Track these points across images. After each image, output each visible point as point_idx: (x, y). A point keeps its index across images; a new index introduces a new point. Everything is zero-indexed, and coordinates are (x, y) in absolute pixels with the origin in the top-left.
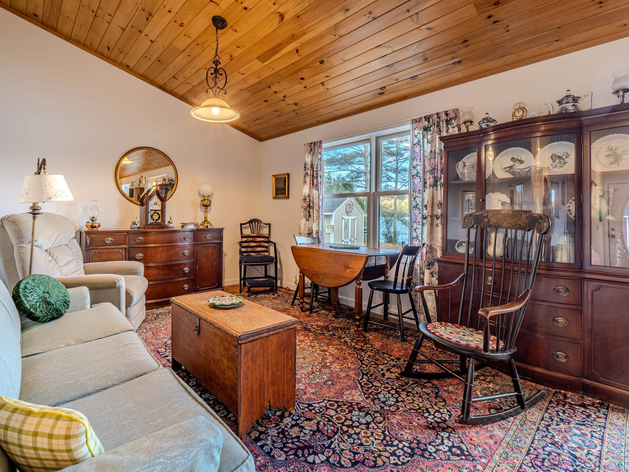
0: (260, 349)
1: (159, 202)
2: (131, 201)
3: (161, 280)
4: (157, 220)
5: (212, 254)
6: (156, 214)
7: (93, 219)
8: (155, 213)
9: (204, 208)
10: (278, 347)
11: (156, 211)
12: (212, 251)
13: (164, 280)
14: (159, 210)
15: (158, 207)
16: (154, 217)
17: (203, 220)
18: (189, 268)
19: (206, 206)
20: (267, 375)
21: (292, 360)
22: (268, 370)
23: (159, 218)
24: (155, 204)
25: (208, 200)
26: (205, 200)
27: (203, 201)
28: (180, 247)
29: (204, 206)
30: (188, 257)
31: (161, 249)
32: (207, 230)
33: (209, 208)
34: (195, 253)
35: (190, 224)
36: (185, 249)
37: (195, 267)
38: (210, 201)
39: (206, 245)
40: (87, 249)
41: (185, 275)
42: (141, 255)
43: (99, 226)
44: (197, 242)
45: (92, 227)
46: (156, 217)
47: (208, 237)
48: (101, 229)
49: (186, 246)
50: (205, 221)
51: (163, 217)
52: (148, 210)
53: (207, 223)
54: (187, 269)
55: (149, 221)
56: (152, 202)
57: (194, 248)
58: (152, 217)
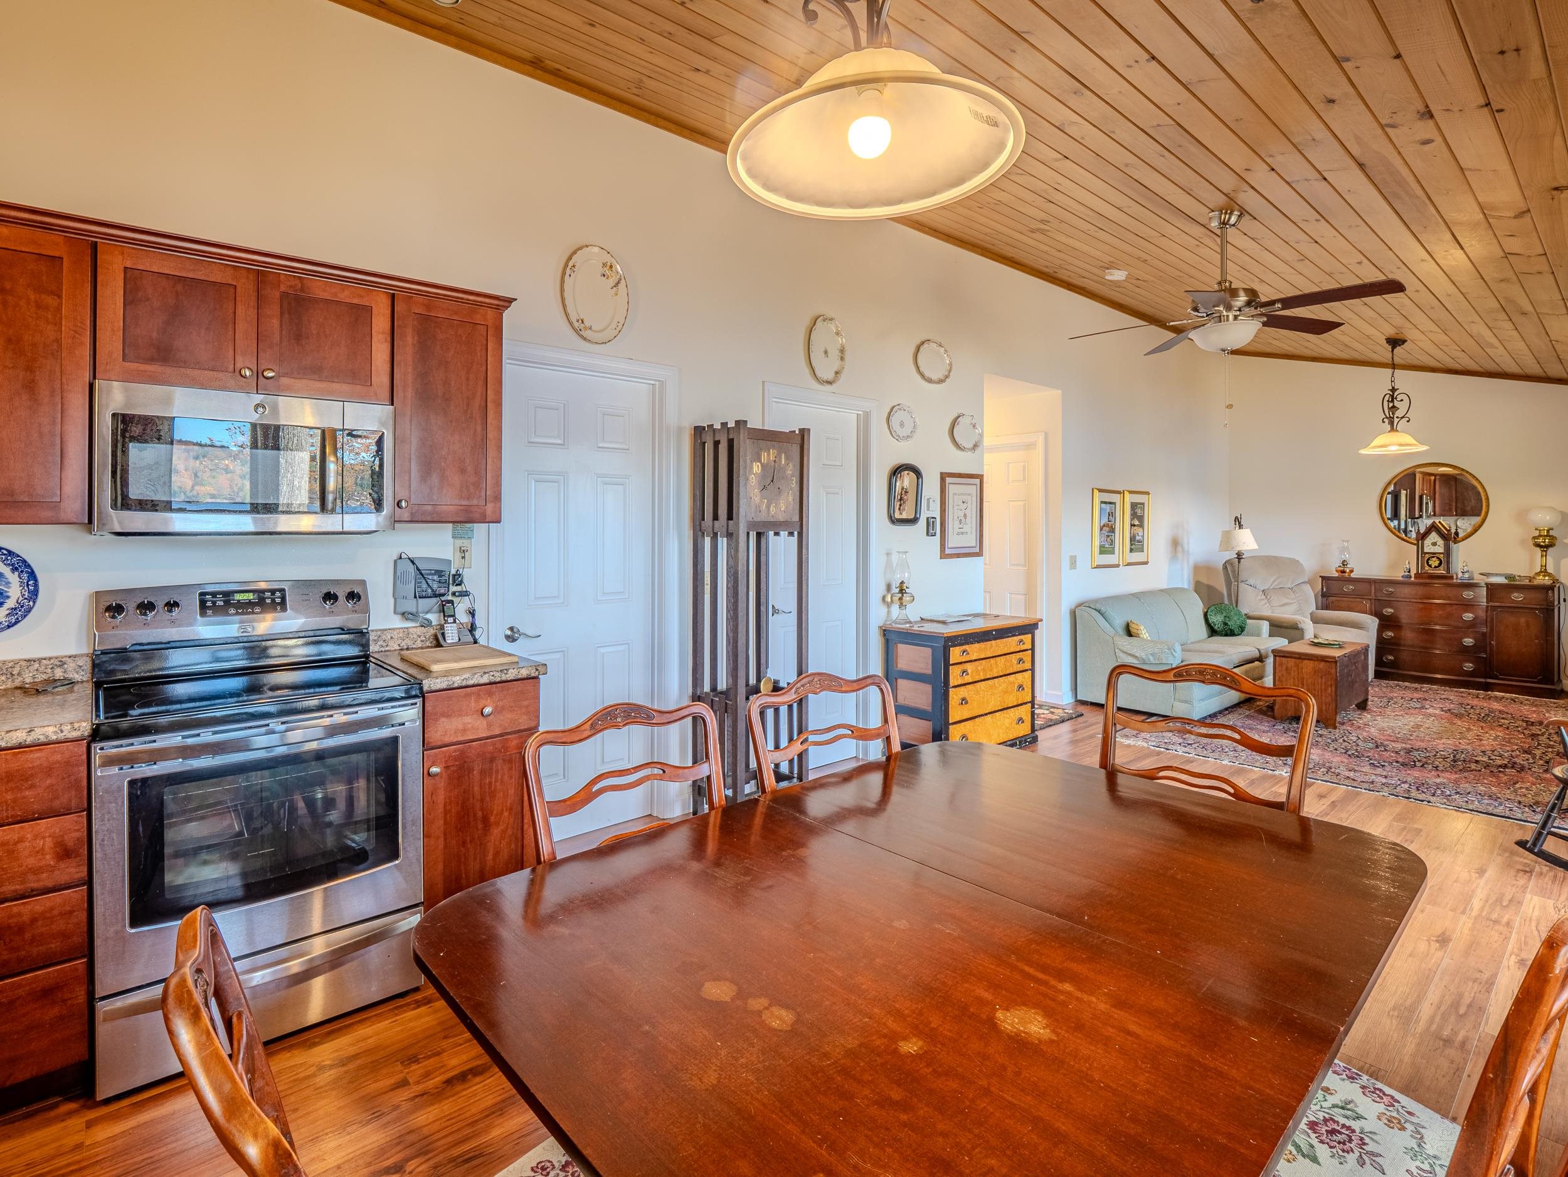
1: (1441, 542)
2: (1405, 541)
4: (1436, 567)
5: (1528, 626)
6: (1435, 559)
7: (1344, 563)
8: (1433, 557)
9: (1538, 550)
11: (1434, 554)
12: (1527, 622)
13: (1423, 647)
14: (1441, 553)
15: (1440, 549)
16: (1430, 562)
17: (1539, 570)
18: (1474, 639)
19: (1545, 548)
23: (1440, 564)
24: (1434, 544)
25: (1547, 536)
26: (1540, 536)
27: (1534, 538)
28: (1455, 607)
29: (1538, 545)
30: (1472, 624)
31: (1421, 606)
32: (1512, 586)
33: (1550, 550)
34: (1489, 619)
35: (1497, 575)
36: (1466, 611)
37: (1488, 641)
38: (1553, 538)
39: (1515, 609)
40: (1323, 595)
41: (1465, 650)
42: (1391, 610)
43: (1352, 571)
44: (1491, 604)
45: (1343, 572)
46: (1434, 562)
47: (1518, 597)
48: (1353, 575)
49: (1468, 606)
50: (1541, 572)
51: (1448, 563)
52: (1421, 552)
53: (1544, 576)
54: (1468, 641)
55: (1423, 567)
56: (1428, 542)
57: (1487, 612)
58: (1428, 563)
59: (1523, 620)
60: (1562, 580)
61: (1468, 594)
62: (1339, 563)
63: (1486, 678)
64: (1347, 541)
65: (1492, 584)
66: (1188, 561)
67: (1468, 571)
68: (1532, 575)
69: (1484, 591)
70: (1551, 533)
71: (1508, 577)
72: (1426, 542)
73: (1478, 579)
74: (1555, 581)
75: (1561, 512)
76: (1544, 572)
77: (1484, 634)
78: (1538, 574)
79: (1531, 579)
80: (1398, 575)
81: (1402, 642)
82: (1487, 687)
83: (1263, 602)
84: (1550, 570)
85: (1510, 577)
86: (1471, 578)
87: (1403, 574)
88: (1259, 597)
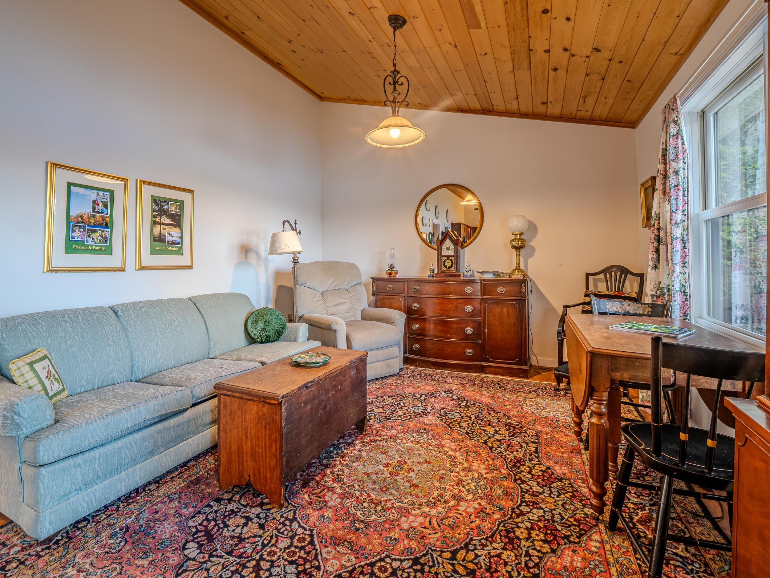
0: (238, 409)
1: (452, 247)
2: (430, 247)
3: (437, 337)
4: (449, 268)
5: (508, 315)
6: (449, 261)
7: (392, 267)
8: (448, 259)
9: (514, 251)
10: (258, 418)
11: (448, 256)
12: (508, 311)
13: (441, 337)
14: (452, 256)
15: (452, 253)
16: (446, 264)
17: (514, 268)
18: (473, 328)
19: (518, 248)
20: (246, 443)
21: (276, 445)
22: (247, 438)
23: (452, 265)
24: (448, 249)
25: (520, 239)
26: (515, 239)
27: (512, 241)
28: (460, 301)
29: (515, 247)
30: (472, 315)
31: (437, 301)
32: (498, 281)
33: (522, 251)
34: (482, 310)
35: (488, 272)
36: (467, 304)
37: (482, 329)
38: (523, 240)
39: (499, 301)
40: (374, 295)
41: (467, 337)
42: (417, 305)
43: (396, 273)
44: (484, 297)
45: (390, 274)
46: (448, 264)
47: (501, 289)
48: (397, 276)
49: (468, 300)
50: (516, 269)
51: (457, 263)
52: (440, 255)
53: (519, 272)
54: (469, 330)
55: (441, 268)
56: (444, 247)
57: (481, 304)
58: (444, 264)
59: (505, 310)
60: (530, 275)
61: (468, 289)
62: (387, 268)
63: (481, 361)
64: (393, 249)
65: (484, 280)
66: (266, 268)
67: (470, 270)
68: (510, 271)
69: (478, 286)
70: (523, 237)
71: (495, 273)
72: (443, 247)
73: (477, 276)
74: (525, 276)
75: (529, 220)
76: (518, 269)
77: (479, 323)
78: (514, 271)
79: (510, 275)
80: (426, 275)
81: (427, 333)
82: (482, 370)
83: (319, 303)
84: (522, 267)
85: (496, 273)
86: (472, 276)
87: (429, 274)
88: (316, 299)
